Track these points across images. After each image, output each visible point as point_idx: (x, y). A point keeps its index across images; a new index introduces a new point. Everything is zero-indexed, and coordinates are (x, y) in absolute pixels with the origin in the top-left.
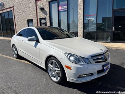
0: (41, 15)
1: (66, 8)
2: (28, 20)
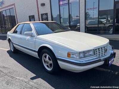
0: (43, 11)
1: (68, 2)
2: (29, 17)
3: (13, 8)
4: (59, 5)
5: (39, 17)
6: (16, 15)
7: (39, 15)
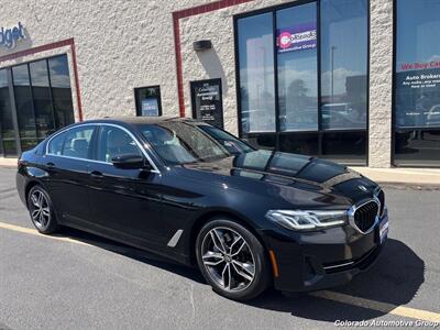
1: (314, 37)
2: (137, 91)
3: (65, 54)
4: (276, 48)
5: (181, 94)
6: (77, 86)
7: (180, 87)
